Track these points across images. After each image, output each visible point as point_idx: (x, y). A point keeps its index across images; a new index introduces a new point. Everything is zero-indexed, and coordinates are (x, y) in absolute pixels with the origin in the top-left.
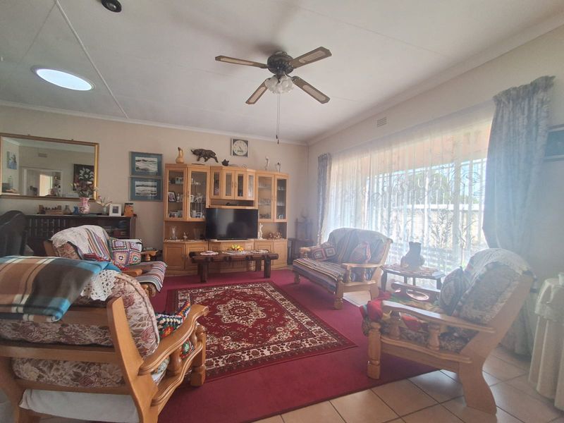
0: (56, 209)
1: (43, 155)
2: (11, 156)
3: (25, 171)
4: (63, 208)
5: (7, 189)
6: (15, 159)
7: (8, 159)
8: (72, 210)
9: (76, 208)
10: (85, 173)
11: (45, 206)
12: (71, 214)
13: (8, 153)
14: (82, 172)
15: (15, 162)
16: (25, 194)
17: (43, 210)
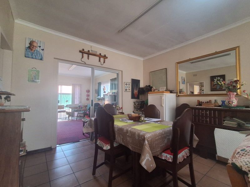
0: (208, 102)
1: (195, 75)
2: (183, 78)
3: (188, 84)
4: (213, 102)
5: (181, 92)
6: (184, 79)
7: (182, 80)
8: (220, 103)
9: (223, 102)
10: (218, 80)
11: (201, 101)
12: (220, 106)
13: (182, 77)
14: (216, 80)
15: (185, 81)
16: (189, 94)
17: (200, 103)
